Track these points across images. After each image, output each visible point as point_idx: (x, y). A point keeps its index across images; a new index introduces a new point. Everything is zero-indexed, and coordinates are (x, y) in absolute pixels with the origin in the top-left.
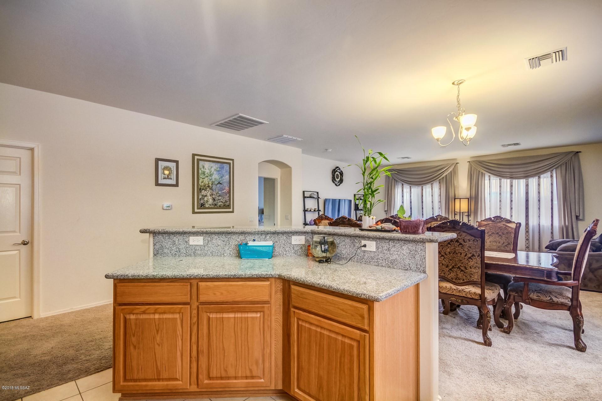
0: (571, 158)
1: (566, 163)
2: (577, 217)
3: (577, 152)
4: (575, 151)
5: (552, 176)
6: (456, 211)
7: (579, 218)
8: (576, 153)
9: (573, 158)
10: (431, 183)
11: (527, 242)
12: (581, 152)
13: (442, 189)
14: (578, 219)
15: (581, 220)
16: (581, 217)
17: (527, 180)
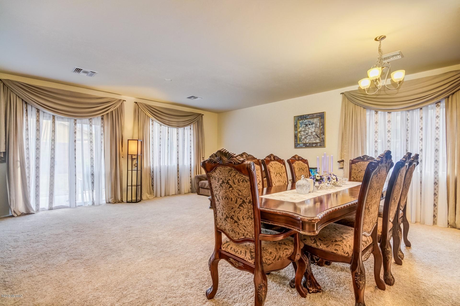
5: (191, 129)
6: (129, 154)
8: (201, 116)
10: (91, 118)
13: (106, 127)
17: (178, 129)
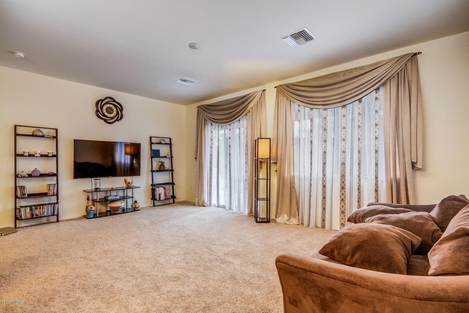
0: (406, 64)
1: (398, 73)
2: (413, 165)
3: (415, 54)
4: (412, 53)
6: (259, 157)
7: (416, 166)
8: (413, 55)
9: (409, 65)
11: (343, 204)
12: (421, 53)
13: (248, 128)
14: (415, 168)
15: (419, 169)
16: (419, 165)
